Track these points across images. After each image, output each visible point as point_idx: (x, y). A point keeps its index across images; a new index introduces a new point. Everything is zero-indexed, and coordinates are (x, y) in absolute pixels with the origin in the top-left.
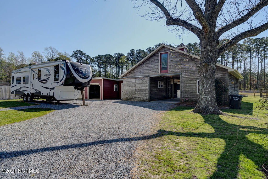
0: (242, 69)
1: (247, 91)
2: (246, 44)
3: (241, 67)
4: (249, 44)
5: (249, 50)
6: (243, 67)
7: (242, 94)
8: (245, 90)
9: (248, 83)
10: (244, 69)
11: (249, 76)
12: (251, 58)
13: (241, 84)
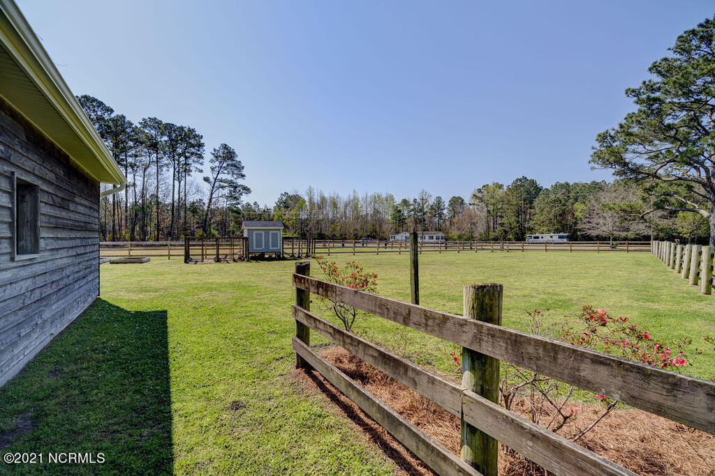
0: (139, 189)
1: (151, 242)
2: (146, 131)
3: (134, 185)
4: (153, 132)
5: (154, 146)
6: (139, 183)
7: (133, 253)
8: (144, 240)
9: (153, 225)
10: (143, 189)
11: (154, 209)
12: (159, 168)
13: (135, 225)
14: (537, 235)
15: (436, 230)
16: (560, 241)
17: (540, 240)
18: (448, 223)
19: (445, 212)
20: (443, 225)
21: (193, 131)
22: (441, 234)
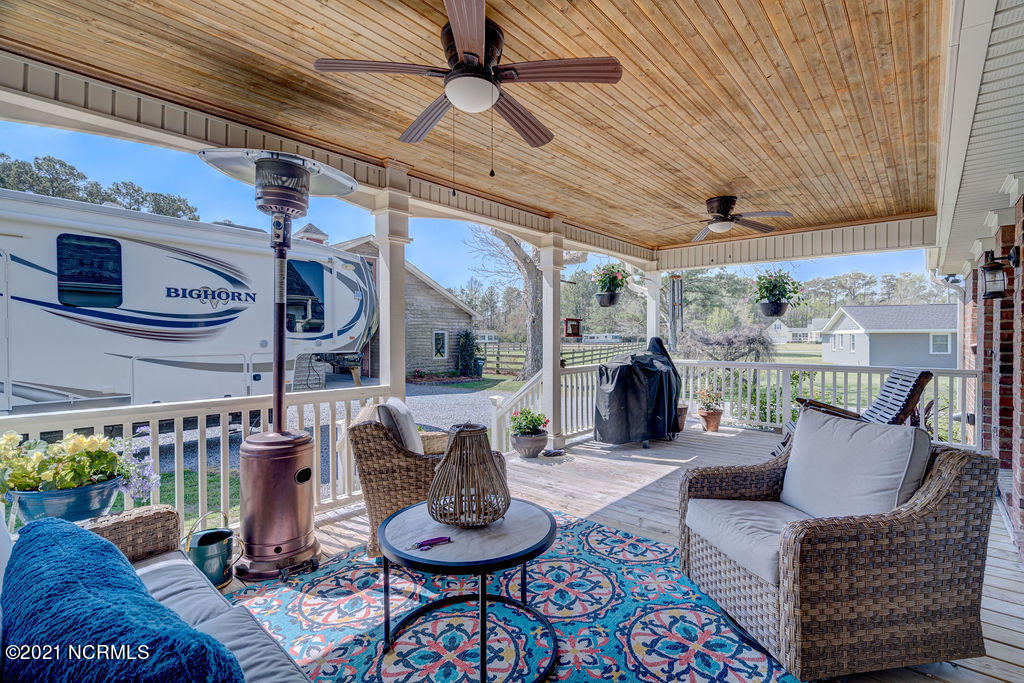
14: (593, 335)
15: (488, 328)
16: (614, 341)
17: (596, 340)
18: (502, 318)
19: (499, 305)
20: (496, 321)
21: (184, 202)
22: (493, 333)
